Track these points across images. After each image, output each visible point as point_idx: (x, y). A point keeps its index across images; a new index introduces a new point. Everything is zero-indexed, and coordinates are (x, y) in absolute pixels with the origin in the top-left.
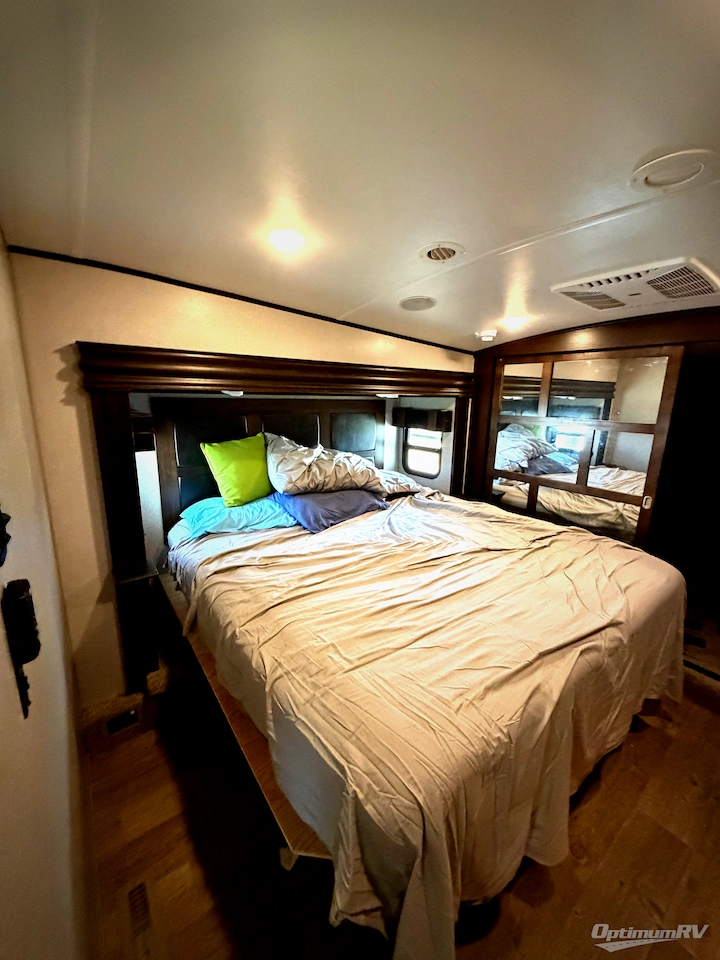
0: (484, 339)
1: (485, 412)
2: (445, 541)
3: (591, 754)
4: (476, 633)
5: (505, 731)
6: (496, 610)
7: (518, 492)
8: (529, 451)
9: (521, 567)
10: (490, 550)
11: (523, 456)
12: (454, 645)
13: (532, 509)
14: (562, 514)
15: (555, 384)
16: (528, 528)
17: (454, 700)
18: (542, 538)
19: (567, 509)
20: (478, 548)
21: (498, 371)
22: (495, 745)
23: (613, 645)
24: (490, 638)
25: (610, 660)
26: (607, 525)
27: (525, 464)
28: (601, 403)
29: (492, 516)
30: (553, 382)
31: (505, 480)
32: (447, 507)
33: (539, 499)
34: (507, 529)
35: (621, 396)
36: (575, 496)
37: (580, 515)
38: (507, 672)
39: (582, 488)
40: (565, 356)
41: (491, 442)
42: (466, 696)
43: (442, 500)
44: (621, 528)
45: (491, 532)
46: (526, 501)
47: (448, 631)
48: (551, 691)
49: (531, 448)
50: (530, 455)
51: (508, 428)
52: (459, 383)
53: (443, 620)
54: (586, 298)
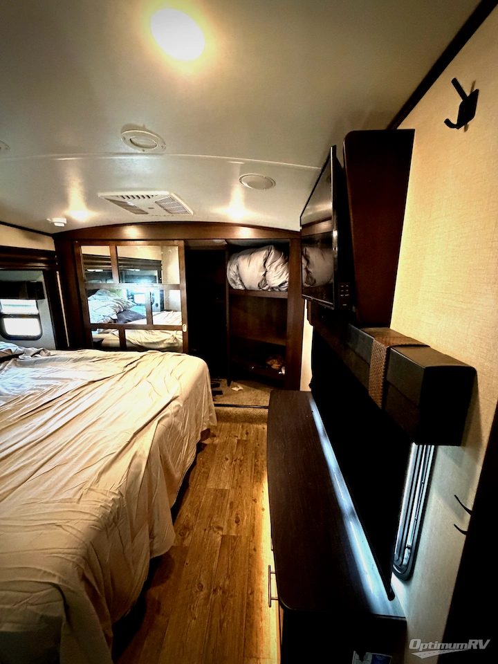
0: (56, 224)
1: (72, 281)
2: (56, 386)
3: (178, 476)
4: (90, 441)
5: (117, 492)
6: (104, 419)
7: (112, 337)
8: (116, 307)
9: (119, 385)
10: (94, 382)
11: (112, 311)
12: (72, 459)
13: (124, 346)
14: (144, 345)
15: (120, 260)
16: (121, 359)
17: (74, 496)
18: (131, 363)
19: (146, 341)
20: (85, 382)
21: (76, 250)
22: (111, 505)
23: (175, 410)
24: (101, 439)
25: (176, 419)
26: (169, 346)
27: (115, 317)
28: (156, 273)
29: (94, 357)
30: (118, 259)
31: (102, 330)
32: (54, 360)
33: (127, 338)
34: (107, 363)
35: (166, 269)
36: (149, 332)
37: (154, 343)
38: (112, 457)
39: (151, 326)
40: (123, 242)
41: (83, 304)
42: (84, 488)
43: (49, 355)
44: (177, 345)
45: (95, 369)
46: (119, 342)
47: (66, 450)
48: (144, 452)
49: (117, 305)
50: (118, 310)
51: (98, 292)
52: (42, 258)
53: (61, 445)
54: (125, 205)
